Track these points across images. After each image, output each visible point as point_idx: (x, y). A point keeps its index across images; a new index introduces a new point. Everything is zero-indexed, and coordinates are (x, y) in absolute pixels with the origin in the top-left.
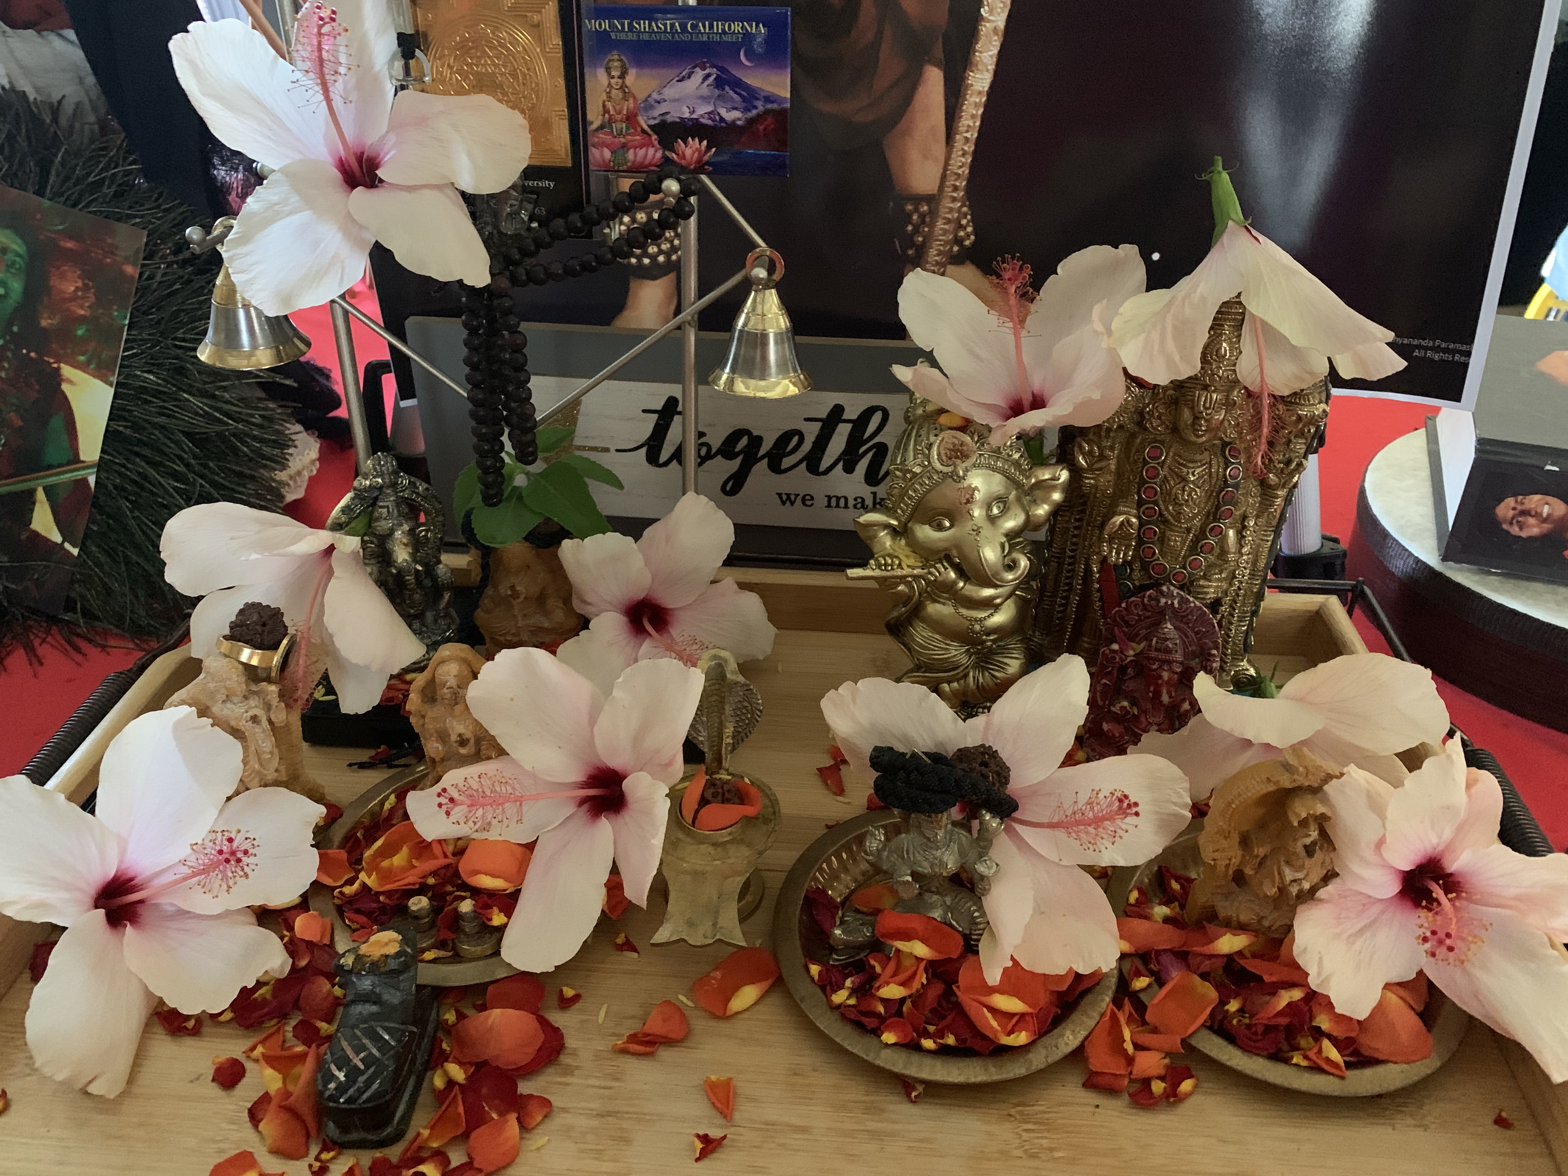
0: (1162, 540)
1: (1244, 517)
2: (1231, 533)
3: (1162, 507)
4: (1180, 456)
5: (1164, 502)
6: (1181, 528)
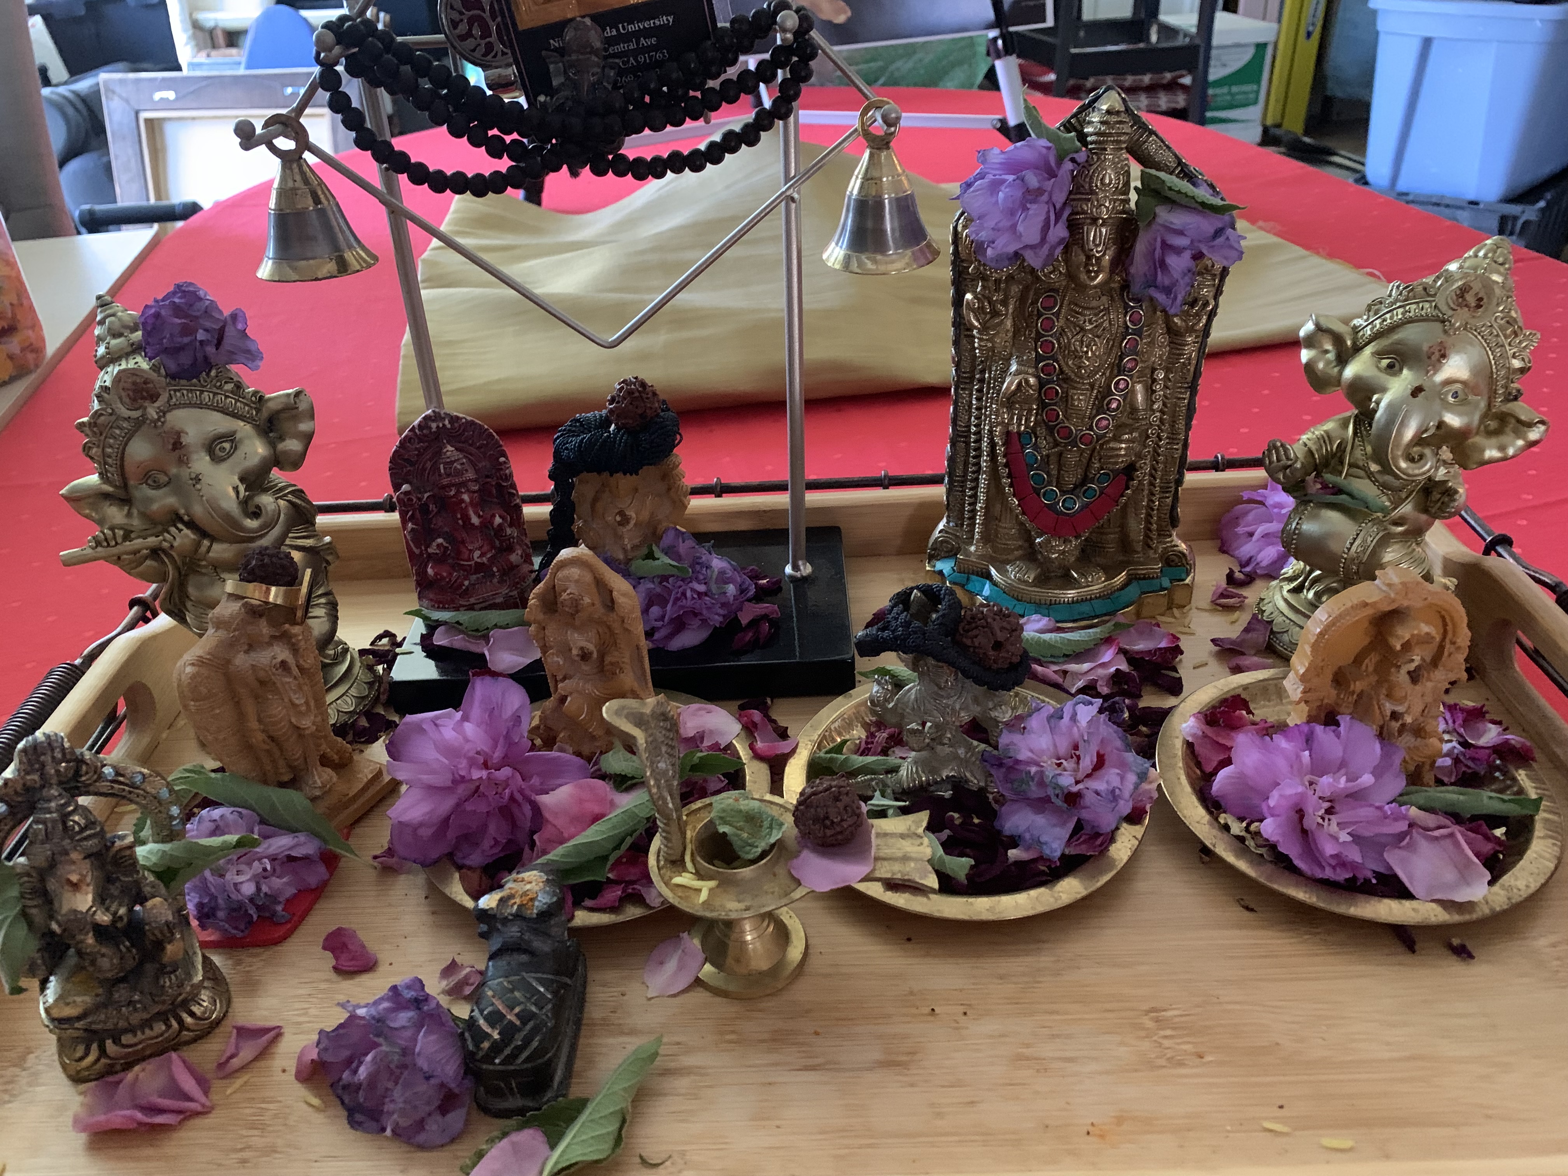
0: (1066, 399)
1: (1153, 370)
2: (1139, 387)
3: (1062, 363)
4: (1076, 305)
5: (1064, 358)
6: (1084, 384)
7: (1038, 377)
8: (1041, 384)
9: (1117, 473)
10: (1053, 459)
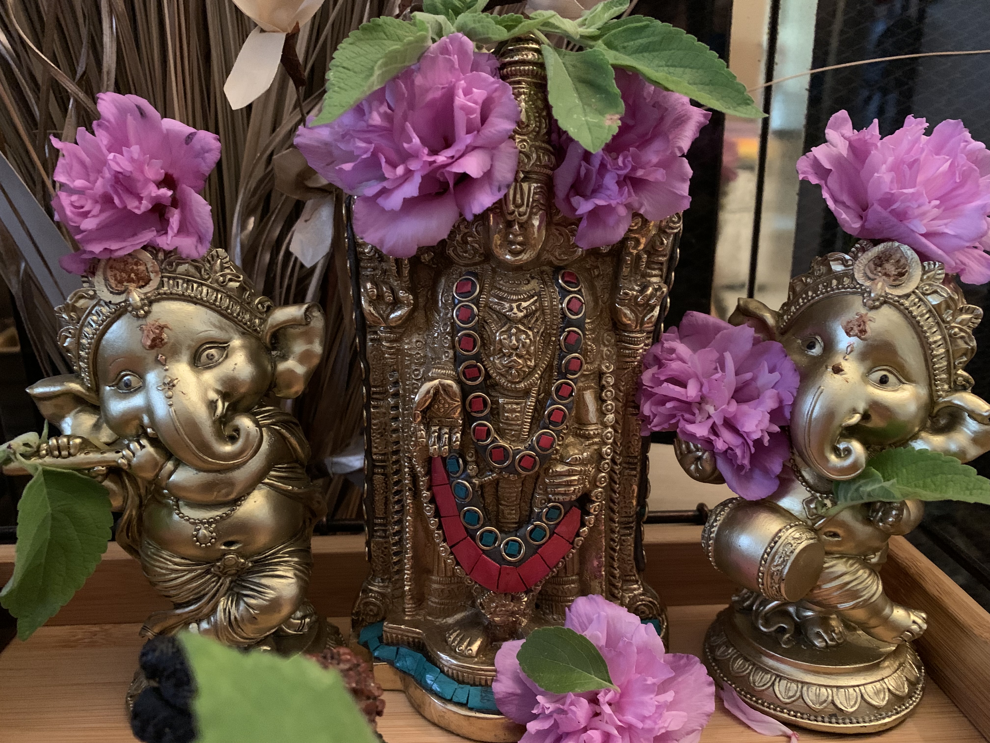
0: (497, 413)
1: (601, 374)
2: (586, 394)
3: (487, 363)
4: (498, 287)
5: (488, 355)
6: (516, 391)
7: (459, 382)
8: (465, 391)
9: (569, 506)
10: (489, 491)
